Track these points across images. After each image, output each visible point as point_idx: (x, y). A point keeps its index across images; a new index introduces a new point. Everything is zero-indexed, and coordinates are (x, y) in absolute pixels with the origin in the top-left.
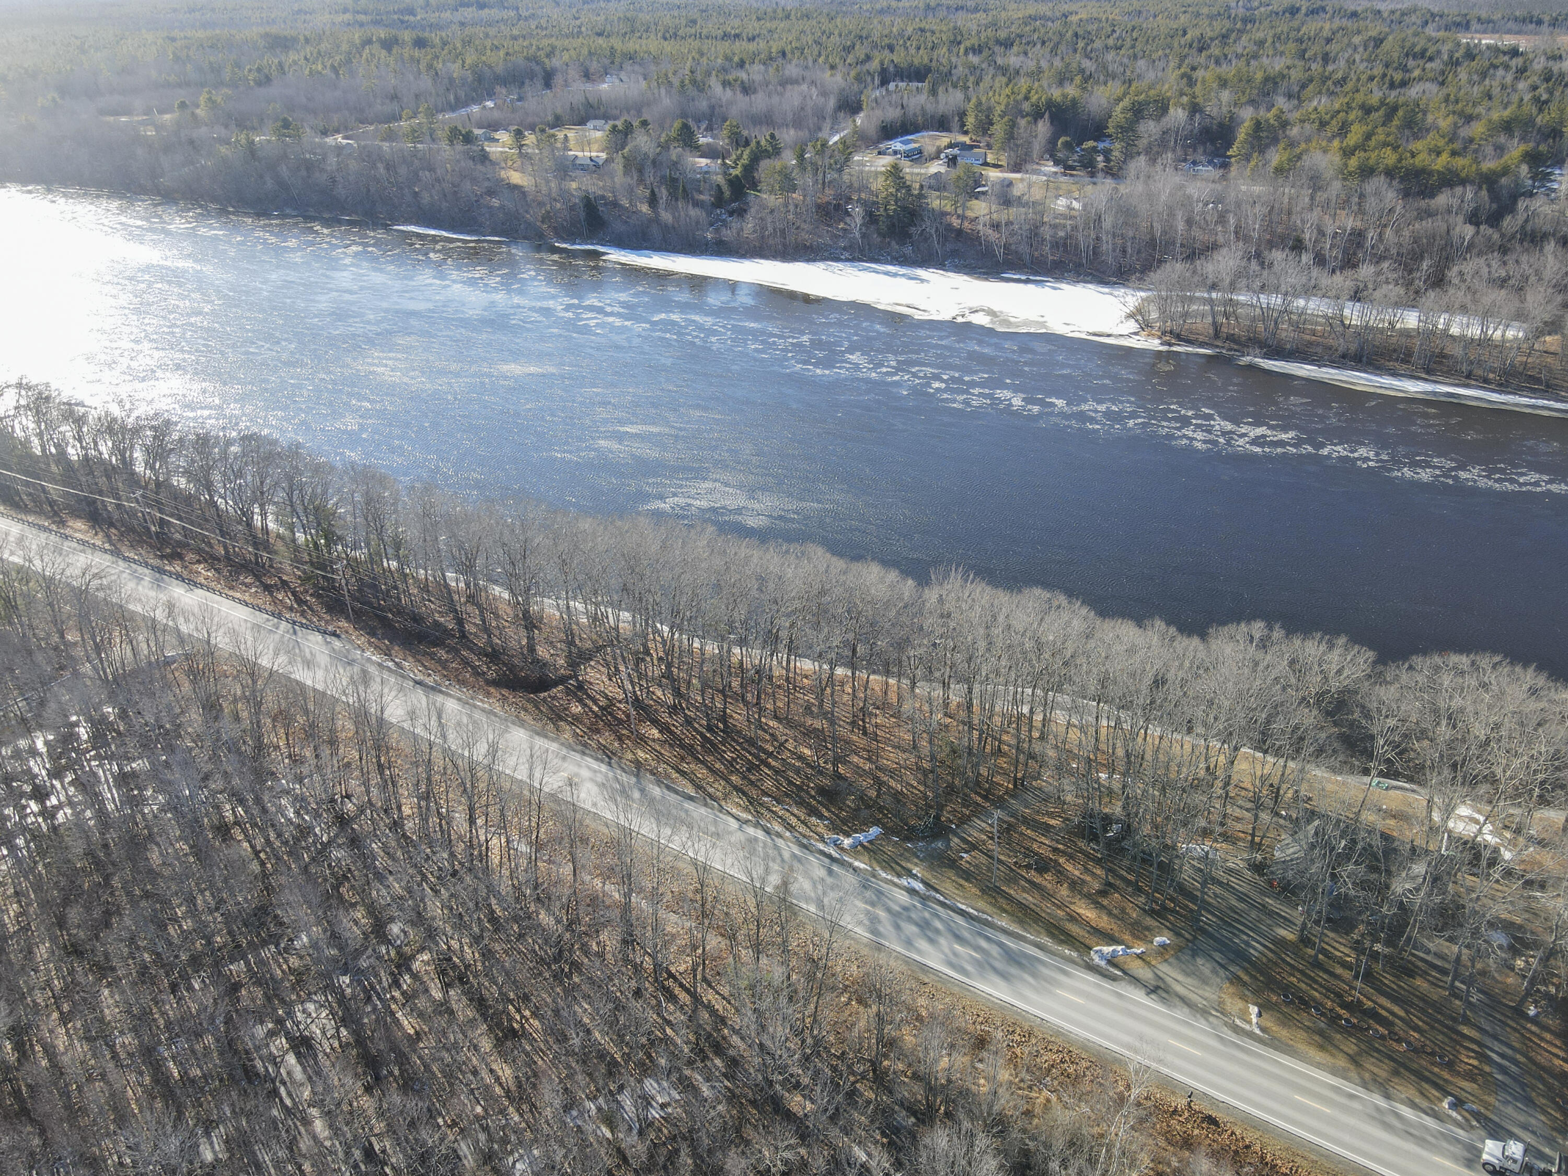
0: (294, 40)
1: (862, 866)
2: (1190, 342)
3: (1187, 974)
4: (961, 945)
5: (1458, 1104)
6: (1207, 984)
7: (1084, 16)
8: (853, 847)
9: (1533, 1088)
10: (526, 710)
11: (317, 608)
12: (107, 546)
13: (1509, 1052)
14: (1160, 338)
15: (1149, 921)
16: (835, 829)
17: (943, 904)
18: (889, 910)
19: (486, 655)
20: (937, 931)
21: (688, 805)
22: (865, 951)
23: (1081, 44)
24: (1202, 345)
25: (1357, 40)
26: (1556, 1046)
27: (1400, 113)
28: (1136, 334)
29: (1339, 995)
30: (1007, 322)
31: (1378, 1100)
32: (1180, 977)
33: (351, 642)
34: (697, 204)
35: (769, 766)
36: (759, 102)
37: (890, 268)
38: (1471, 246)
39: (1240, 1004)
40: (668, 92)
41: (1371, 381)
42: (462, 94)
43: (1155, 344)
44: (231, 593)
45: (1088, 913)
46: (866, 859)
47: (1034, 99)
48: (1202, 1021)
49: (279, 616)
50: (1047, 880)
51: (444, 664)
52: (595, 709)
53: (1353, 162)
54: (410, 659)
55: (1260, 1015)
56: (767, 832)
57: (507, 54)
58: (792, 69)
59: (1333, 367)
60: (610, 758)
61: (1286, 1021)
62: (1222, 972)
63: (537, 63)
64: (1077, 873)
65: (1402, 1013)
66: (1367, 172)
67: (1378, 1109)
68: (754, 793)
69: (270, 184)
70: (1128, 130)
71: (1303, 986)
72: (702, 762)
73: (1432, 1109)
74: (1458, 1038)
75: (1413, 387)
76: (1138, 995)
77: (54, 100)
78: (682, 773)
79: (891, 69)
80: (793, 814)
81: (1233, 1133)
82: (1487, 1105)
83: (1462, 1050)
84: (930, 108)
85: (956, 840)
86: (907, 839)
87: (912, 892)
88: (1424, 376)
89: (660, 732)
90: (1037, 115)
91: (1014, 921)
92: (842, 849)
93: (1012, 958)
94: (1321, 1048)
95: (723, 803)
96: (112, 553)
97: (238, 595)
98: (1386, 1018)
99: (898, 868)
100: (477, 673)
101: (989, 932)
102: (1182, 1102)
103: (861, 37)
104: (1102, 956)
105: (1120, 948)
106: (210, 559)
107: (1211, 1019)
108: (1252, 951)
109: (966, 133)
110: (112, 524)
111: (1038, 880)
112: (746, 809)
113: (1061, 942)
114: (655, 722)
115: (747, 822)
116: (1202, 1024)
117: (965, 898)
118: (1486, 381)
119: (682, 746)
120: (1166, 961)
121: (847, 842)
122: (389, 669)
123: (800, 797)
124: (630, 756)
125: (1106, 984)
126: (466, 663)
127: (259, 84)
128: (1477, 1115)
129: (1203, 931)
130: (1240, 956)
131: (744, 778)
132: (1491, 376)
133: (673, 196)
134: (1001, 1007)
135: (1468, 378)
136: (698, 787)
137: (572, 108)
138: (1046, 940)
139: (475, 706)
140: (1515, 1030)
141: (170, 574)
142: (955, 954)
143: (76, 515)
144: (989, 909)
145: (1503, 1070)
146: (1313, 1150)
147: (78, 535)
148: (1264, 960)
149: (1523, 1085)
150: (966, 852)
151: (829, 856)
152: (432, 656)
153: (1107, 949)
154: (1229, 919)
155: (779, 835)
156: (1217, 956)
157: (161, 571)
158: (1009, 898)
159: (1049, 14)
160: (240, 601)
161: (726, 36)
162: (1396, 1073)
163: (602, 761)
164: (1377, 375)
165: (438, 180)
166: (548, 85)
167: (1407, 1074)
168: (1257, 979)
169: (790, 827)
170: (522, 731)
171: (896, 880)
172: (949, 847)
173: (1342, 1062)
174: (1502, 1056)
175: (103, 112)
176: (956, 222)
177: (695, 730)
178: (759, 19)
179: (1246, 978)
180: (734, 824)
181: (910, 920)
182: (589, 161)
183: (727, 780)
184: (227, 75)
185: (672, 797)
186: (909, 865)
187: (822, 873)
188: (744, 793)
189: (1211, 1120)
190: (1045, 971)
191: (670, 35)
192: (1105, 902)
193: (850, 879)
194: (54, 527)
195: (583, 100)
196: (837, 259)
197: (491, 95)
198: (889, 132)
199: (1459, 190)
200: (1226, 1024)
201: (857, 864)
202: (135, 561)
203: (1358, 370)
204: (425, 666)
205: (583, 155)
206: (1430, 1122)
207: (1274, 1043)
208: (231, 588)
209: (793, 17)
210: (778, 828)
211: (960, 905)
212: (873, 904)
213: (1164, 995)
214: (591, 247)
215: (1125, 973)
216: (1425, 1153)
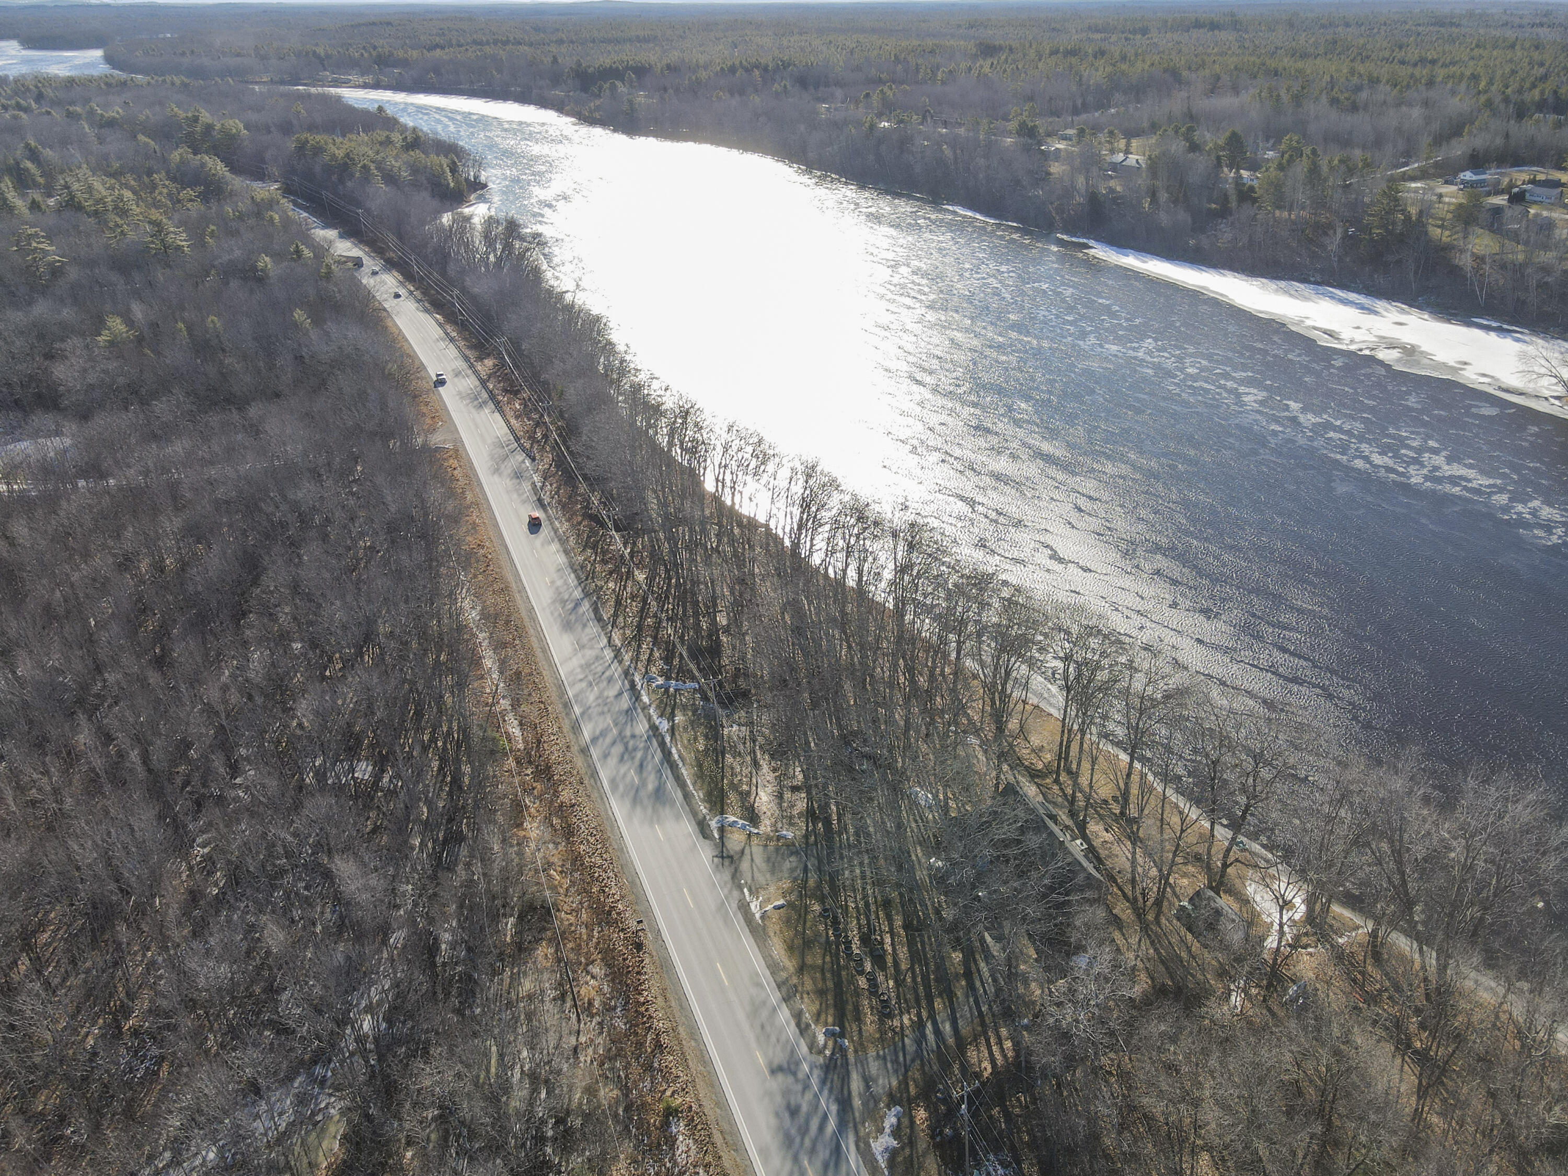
1: (646, 701)
3: (768, 859)
4: (636, 772)
5: (838, 1035)
6: (773, 873)
8: (658, 687)
9: (926, 1063)
10: (579, 536)
13: (948, 1031)
15: (800, 820)
16: (664, 672)
17: (663, 745)
18: (621, 732)
20: (633, 758)
21: (592, 624)
22: (574, 749)
26: (1005, 1055)
28: (1555, 398)
29: (871, 932)
31: (775, 997)
32: (760, 860)
33: (537, 465)
39: (777, 894)
44: (513, 420)
45: (765, 797)
46: (656, 697)
48: (727, 891)
49: (518, 439)
50: (766, 766)
51: (572, 494)
54: (556, 485)
55: (778, 907)
56: (617, 657)
60: (587, 579)
61: (796, 921)
62: (798, 873)
65: (905, 966)
67: (765, 1003)
68: (647, 633)
71: (853, 912)
73: (808, 1025)
74: (923, 1003)
76: (705, 854)
80: (651, 654)
81: (642, 961)
82: (860, 1049)
83: (913, 1013)
85: (744, 715)
87: (655, 729)
91: (694, 775)
92: (649, 686)
93: (658, 792)
95: (615, 630)
98: (885, 965)
99: (669, 712)
100: (587, 507)
101: (667, 773)
104: (723, 821)
105: (744, 822)
107: (736, 893)
108: (847, 873)
111: (763, 761)
112: (624, 640)
113: (708, 800)
115: (612, 646)
117: (684, 747)
120: (766, 846)
121: (659, 682)
122: (535, 487)
124: (602, 583)
125: (695, 837)
128: (838, 1050)
129: (830, 844)
130: (831, 870)
131: (657, 622)
134: (608, 818)
136: (615, 616)
138: (699, 794)
139: (552, 522)
140: (984, 1025)
141: (495, 401)
142: (625, 776)
144: (690, 760)
145: (920, 1040)
146: (679, 999)
147: (479, 367)
148: (848, 883)
149: (919, 1056)
151: (633, 688)
152: (573, 488)
153: (733, 819)
155: (621, 661)
156: (813, 863)
157: (492, 397)
158: (719, 762)
160: (509, 426)
162: (823, 992)
165: (987, 168)
167: (831, 997)
168: (821, 889)
169: (635, 658)
170: (558, 546)
171: (655, 717)
173: (790, 963)
174: (938, 1031)
179: (811, 884)
180: (603, 642)
181: (626, 744)
183: (642, 619)
186: (678, 714)
187: (614, 692)
188: (640, 631)
189: (639, 946)
190: (667, 812)
193: (624, 703)
198: (1475, 160)
200: (742, 900)
201: (645, 698)
202: (486, 388)
204: (557, 493)
206: (791, 1030)
208: (518, 417)
210: (627, 656)
211: (673, 749)
212: (616, 724)
213: (726, 863)
214: (1085, 241)
215: (722, 838)
216: (753, 1044)
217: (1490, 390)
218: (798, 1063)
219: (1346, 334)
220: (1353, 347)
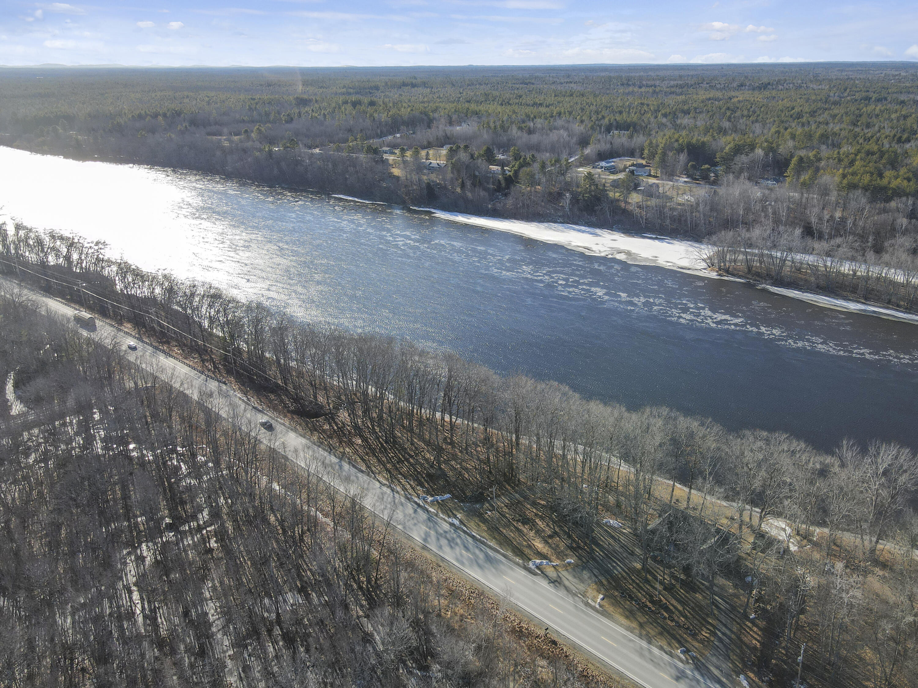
0: (310, 101)
1: (432, 510)
2: (733, 275)
3: (575, 577)
4: (466, 551)
5: (687, 651)
6: (583, 583)
7: (741, 99)
8: (432, 502)
9: (733, 650)
10: (300, 425)
11: (223, 371)
12: (137, 336)
13: (728, 632)
14: (717, 272)
15: (569, 552)
16: (428, 493)
17: (465, 532)
18: (437, 532)
19: (293, 399)
20: (457, 544)
21: (360, 475)
22: (417, 548)
23: (728, 113)
24: (740, 277)
25: (893, 116)
26: (758, 635)
27: (886, 156)
28: (704, 269)
29: (651, 596)
30: (635, 259)
31: (644, 644)
32: (570, 578)
33: (231, 387)
34: (485, 189)
35: (409, 462)
36: (535, 138)
37: (583, 228)
38: (906, 230)
39: (595, 593)
40: (487, 131)
41: (830, 302)
42: (385, 130)
43: (714, 275)
44: (185, 361)
45: (539, 545)
46: (436, 508)
47: (681, 141)
48: (571, 598)
49: (202, 373)
50: (525, 529)
51: (271, 401)
52: (336, 428)
53: (845, 181)
54: (255, 397)
55: (603, 599)
56: (393, 490)
57: (412, 110)
58: (560, 122)
59: (811, 293)
60: (331, 450)
61: (616, 603)
62: (594, 578)
63: (426, 115)
64: (542, 526)
65: (680, 608)
66: (853, 186)
67: (641, 648)
68: (395, 473)
69: (276, 171)
70: (728, 160)
71: (635, 590)
72: (376, 457)
73: (671, 652)
74: (704, 623)
75: (853, 307)
76: (544, 583)
77: (186, 127)
78: (363, 460)
79: (614, 123)
80: (409, 484)
81: (562, 649)
82: (702, 654)
83: (705, 629)
84: (626, 144)
85: (487, 505)
86: (463, 501)
87: (452, 524)
88: (863, 301)
89: (362, 441)
90: (680, 150)
91: (497, 544)
92: (426, 502)
93: (488, 559)
94: (627, 617)
95: (377, 475)
96: (138, 339)
97: (188, 362)
98: (671, 610)
99: (450, 514)
100: (285, 406)
101: (483, 547)
102: (542, 632)
103: (607, 107)
104: (534, 563)
105: (544, 561)
106: (181, 345)
107: (576, 598)
108: (615, 571)
109: (643, 158)
110: (144, 326)
111: (521, 527)
112: (387, 479)
113: (517, 555)
114: (361, 436)
115: (384, 485)
116: (570, 600)
117: (478, 531)
118: (898, 306)
119: (370, 449)
120: (567, 570)
121: (430, 499)
122: (243, 400)
123: (418, 477)
124: (342, 450)
125: (530, 576)
126: (282, 401)
127: (287, 122)
128: (693, 658)
129: (594, 559)
130: (607, 572)
131: (394, 465)
132: (902, 303)
133: (474, 185)
134: (473, 580)
135: (888, 303)
136: (368, 467)
137: (437, 139)
138: (510, 554)
139: (277, 421)
140: (738, 624)
141: (160, 350)
142: (461, 555)
143: (129, 321)
144: (487, 536)
145: (720, 640)
146: (599, 662)
147: (126, 330)
148: (620, 576)
149: (727, 648)
150: (490, 511)
151: (419, 505)
152: (267, 397)
153: (538, 561)
154: (610, 555)
155: (397, 492)
156: (596, 571)
157: (156, 348)
158: (501, 533)
159: (721, 97)
160: (187, 365)
161: (535, 104)
162: (661, 634)
163: (327, 451)
164: (835, 298)
165: (357, 172)
166: (429, 127)
167: (667, 635)
168: (611, 583)
169: (404, 489)
170: (294, 433)
171: (446, 518)
172: (482, 507)
173: (634, 625)
174: (724, 634)
175: (209, 134)
176: (623, 205)
177: (380, 442)
178: (555, 96)
179: (605, 582)
180: (378, 484)
181: (446, 538)
182: (437, 166)
183: (384, 466)
184: (272, 117)
185: (353, 470)
186: (457, 513)
187: (411, 511)
188: (390, 472)
189: (554, 643)
190: (502, 567)
191: (505, 103)
192: (550, 541)
193: (423, 516)
194: (116, 325)
195: (444, 134)
196: (555, 222)
197: (398, 131)
198: (602, 156)
199: (904, 199)
200: (583, 601)
201: (430, 509)
202: (147, 343)
203: (826, 296)
204: (261, 401)
205: (434, 162)
206: (666, 657)
207: (604, 613)
208: (186, 358)
209: (574, 95)
210: (399, 489)
211: (473, 533)
212: (430, 528)
213: (558, 585)
214: (428, 209)
215: (542, 572)
216: (656, 671)
217: (675, 269)
218: (683, 672)
219: (595, 248)
220: (603, 254)
